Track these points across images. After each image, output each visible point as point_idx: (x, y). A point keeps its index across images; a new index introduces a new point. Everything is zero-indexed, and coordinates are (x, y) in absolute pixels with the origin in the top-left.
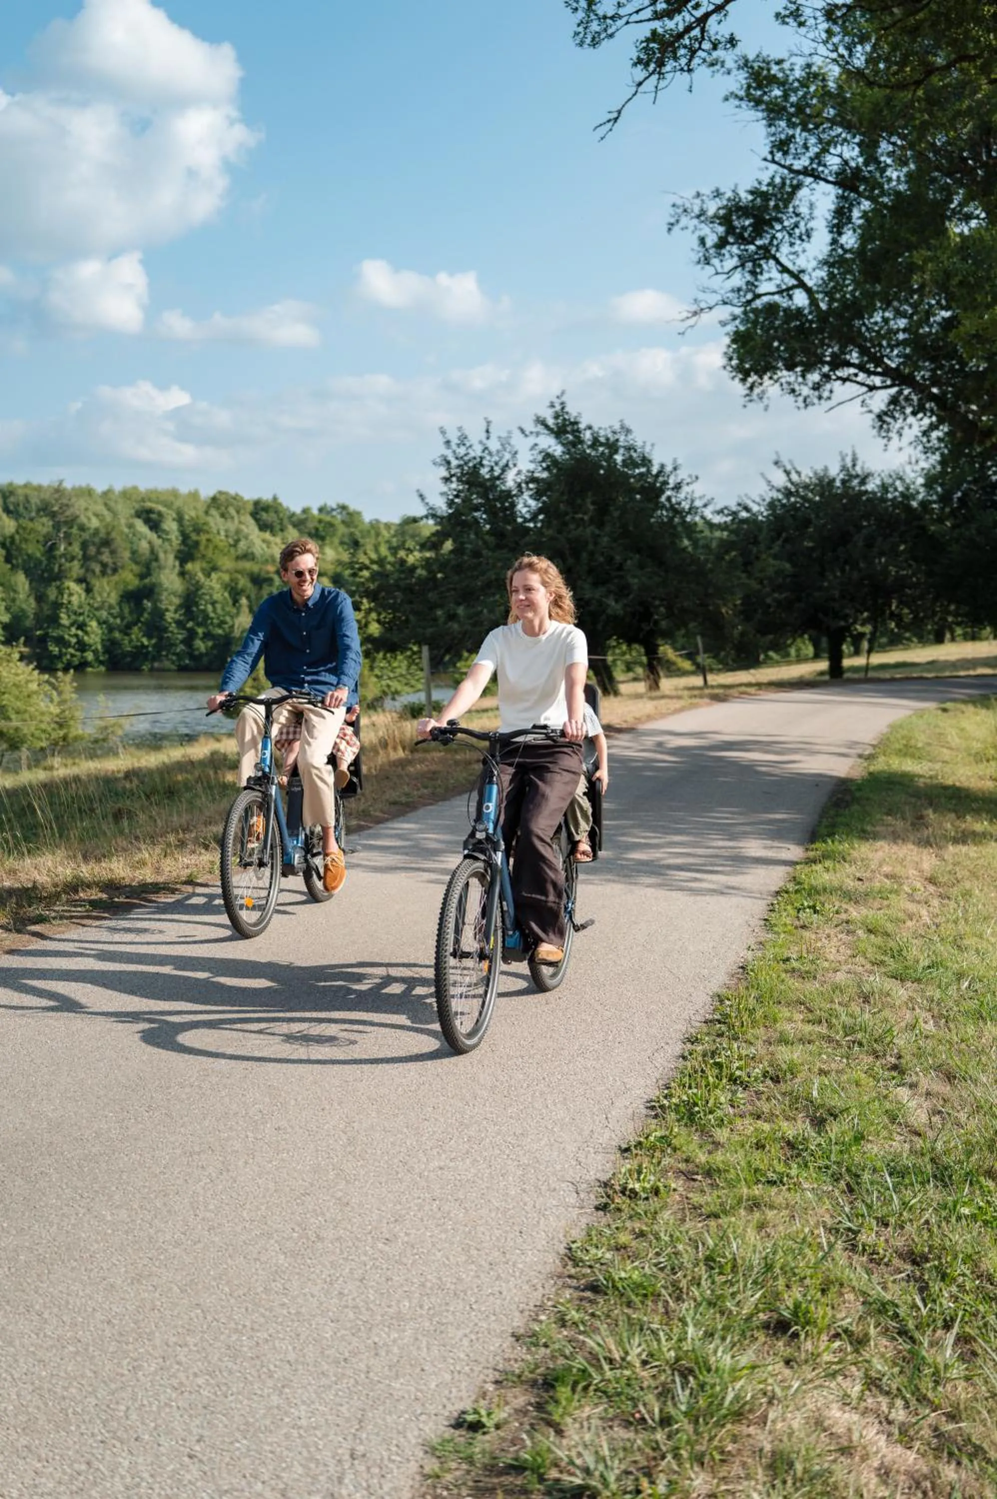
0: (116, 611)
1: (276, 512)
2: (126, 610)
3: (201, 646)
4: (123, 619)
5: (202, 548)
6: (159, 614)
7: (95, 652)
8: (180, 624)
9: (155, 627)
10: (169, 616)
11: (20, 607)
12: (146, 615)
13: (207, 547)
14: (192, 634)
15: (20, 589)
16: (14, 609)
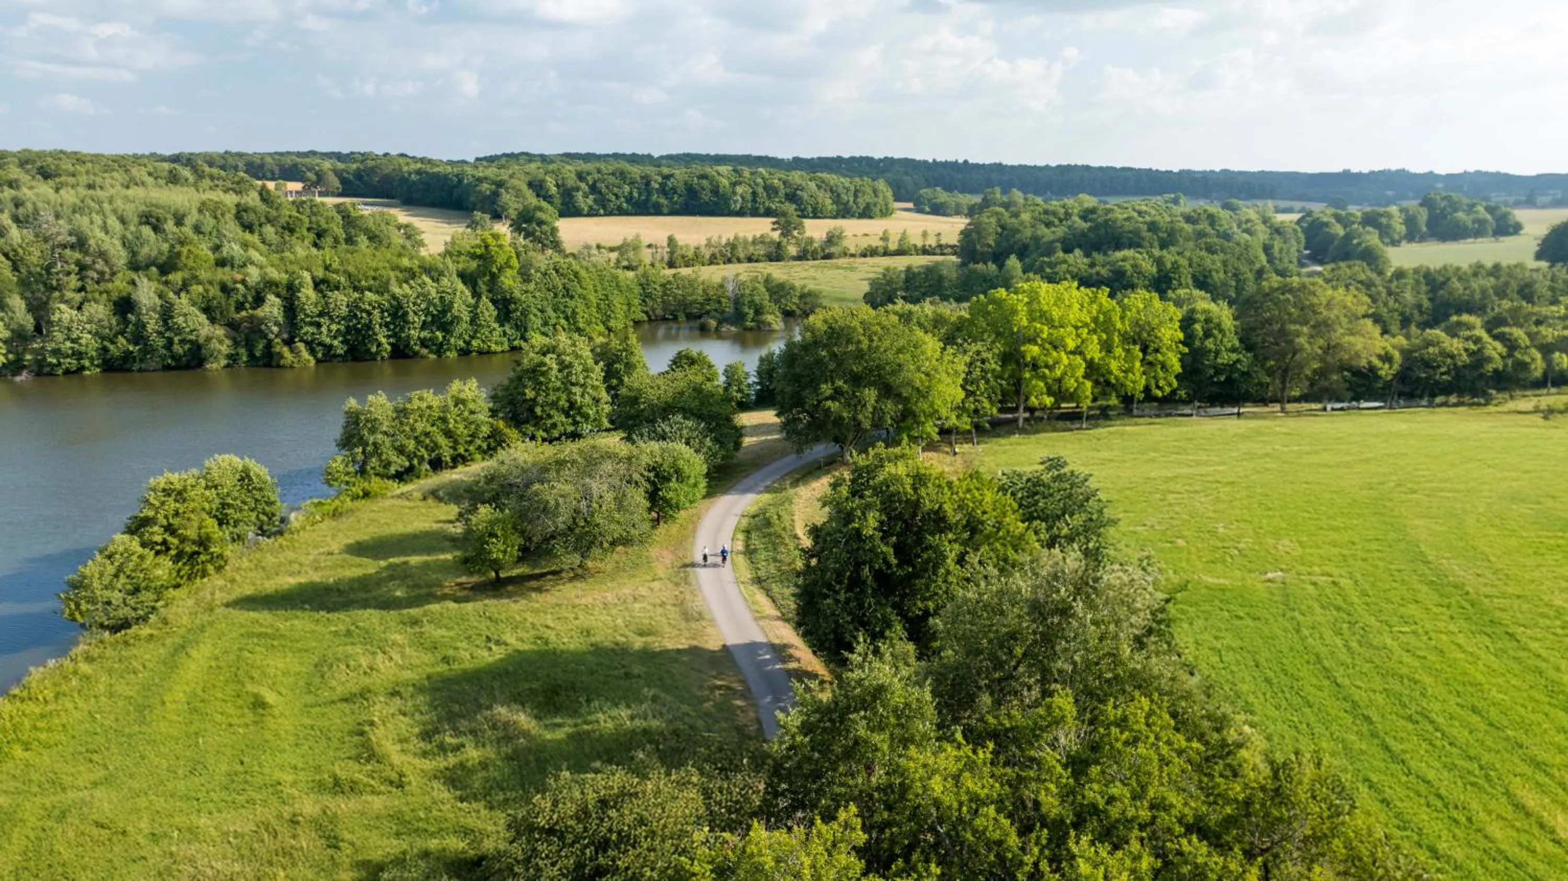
0: (106, 323)
1: (255, 212)
2: (114, 322)
3: (178, 349)
4: (111, 329)
5: (183, 258)
6: (141, 325)
7: (92, 359)
8: (159, 333)
9: (139, 337)
10: (150, 328)
11: (18, 323)
12: (130, 326)
13: (188, 257)
14: (170, 342)
15: (17, 310)
16: (14, 326)
